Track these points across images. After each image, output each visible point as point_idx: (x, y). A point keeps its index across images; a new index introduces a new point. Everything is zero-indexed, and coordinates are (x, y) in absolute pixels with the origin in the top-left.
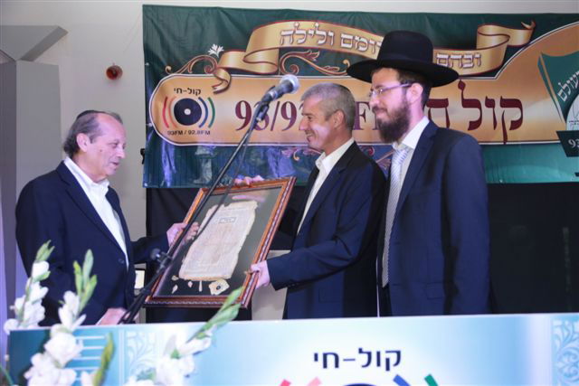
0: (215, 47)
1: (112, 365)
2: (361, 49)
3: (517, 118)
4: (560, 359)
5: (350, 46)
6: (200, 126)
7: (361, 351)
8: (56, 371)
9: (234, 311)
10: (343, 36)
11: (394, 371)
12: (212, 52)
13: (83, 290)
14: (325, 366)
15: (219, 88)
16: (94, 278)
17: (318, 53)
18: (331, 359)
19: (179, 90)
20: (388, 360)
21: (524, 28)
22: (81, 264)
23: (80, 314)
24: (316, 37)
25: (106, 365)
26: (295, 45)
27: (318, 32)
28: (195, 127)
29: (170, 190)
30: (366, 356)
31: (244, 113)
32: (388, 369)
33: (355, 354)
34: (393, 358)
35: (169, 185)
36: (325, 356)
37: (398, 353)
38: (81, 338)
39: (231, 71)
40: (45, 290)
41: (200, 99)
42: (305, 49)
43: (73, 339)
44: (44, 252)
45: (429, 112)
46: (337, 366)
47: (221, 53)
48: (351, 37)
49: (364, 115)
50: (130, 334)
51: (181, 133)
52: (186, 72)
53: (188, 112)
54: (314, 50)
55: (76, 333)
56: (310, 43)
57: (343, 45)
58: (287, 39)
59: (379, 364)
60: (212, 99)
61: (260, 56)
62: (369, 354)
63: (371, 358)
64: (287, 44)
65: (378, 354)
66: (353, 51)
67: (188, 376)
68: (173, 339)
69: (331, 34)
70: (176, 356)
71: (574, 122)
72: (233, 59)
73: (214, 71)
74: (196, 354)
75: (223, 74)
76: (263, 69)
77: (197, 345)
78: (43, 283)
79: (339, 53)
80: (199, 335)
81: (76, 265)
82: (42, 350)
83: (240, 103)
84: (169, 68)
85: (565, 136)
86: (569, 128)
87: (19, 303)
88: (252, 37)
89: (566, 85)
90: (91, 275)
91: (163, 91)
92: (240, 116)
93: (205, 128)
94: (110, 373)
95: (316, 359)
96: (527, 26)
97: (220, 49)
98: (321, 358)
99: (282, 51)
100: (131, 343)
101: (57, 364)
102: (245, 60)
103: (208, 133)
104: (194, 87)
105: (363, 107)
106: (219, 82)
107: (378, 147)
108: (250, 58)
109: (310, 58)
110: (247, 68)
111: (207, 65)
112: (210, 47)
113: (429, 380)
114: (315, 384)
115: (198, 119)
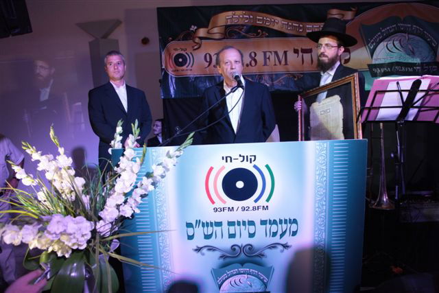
0: (193, 27)
1: (146, 155)
2: (267, 24)
3: (347, 58)
4: (318, 158)
5: (261, 23)
6: (187, 67)
7: (240, 156)
9: (191, 141)
10: (258, 17)
11: (253, 163)
12: (191, 29)
13: (135, 134)
14: (227, 161)
15: (196, 47)
17: (245, 27)
18: (229, 159)
19: (176, 50)
20: (251, 159)
21: (351, 10)
22: (134, 125)
24: (244, 19)
25: (144, 155)
26: (233, 23)
27: (245, 16)
28: (184, 67)
29: (174, 99)
30: (242, 158)
31: (208, 60)
32: (251, 162)
33: (238, 157)
34: (253, 158)
35: (173, 96)
36: (226, 158)
37: (255, 156)
38: (136, 152)
39: (201, 38)
40: (122, 137)
41: (186, 53)
42: (239, 25)
43: (133, 151)
44: (120, 123)
45: (302, 56)
46: (231, 161)
47: (196, 30)
48: (261, 18)
49: (269, 58)
51: (178, 71)
52: (179, 40)
53: (180, 60)
54: (243, 25)
55: (135, 150)
56: (241, 22)
57: (258, 22)
58: (229, 20)
59: (247, 161)
60: (192, 53)
61: (216, 30)
62: (244, 157)
63: (244, 158)
64: (229, 23)
65: (247, 157)
66: (262, 25)
67: (174, 165)
68: (169, 151)
69: (251, 17)
70: (170, 157)
71: (376, 60)
72: (202, 32)
73: (193, 39)
74: (177, 157)
75: (197, 40)
76: (217, 36)
77: (178, 153)
78: (120, 135)
79: (256, 26)
80: (179, 150)
81: (132, 125)
82: (123, 155)
83: (206, 55)
84: (171, 38)
85: (371, 67)
86: (374, 62)
87: (112, 142)
88: (211, 21)
89: (372, 40)
91: (168, 51)
92: (207, 62)
93: (189, 68)
94: (146, 158)
95: (223, 159)
96: (354, 9)
97: (196, 28)
98: (225, 158)
99: (227, 27)
100: (154, 154)
101: (128, 159)
102: (208, 33)
103: (191, 70)
104: (183, 47)
105: (268, 54)
106: (195, 44)
107: (276, 75)
108: (211, 31)
109: (241, 30)
110: (209, 36)
111: (189, 36)
112: (191, 27)
113: (267, 167)
114: (223, 168)
115: (186, 63)
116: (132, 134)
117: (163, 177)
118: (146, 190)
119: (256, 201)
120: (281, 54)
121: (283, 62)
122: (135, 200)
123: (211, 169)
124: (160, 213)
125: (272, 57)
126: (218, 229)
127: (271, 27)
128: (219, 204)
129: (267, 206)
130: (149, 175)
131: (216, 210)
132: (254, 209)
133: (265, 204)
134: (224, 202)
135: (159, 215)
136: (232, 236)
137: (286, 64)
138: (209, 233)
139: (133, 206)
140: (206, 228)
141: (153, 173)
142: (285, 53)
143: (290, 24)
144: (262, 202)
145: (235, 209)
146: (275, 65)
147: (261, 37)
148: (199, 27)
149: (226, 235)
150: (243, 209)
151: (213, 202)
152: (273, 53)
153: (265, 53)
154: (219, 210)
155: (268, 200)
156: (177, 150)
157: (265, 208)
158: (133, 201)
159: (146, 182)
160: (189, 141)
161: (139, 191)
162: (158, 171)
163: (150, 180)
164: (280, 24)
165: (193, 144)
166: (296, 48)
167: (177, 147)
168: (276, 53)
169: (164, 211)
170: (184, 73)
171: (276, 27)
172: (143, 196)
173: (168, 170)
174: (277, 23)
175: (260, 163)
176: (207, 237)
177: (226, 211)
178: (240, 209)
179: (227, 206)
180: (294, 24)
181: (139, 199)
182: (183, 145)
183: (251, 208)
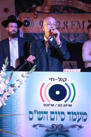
0: (34, 5)
2: (74, 5)
5: (71, 5)
6: (30, 28)
7: (59, 78)
8: (2, 79)
9: (34, 69)
10: (70, 1)
11: (65, 82)
12: (33, 7)
13: (6, 64)
14: (52, 81)
15: (35, 17)
16: (8, 62)
17: (62, 7)
18: (53, 79)
19: (24, 17)
20: (64, 80)
22: (6, 59)
23: (6, 69)
24: (62, 2)
26: (56, 4)
28: (28, 28)
30: (59, 79)
32: (64, 82)
33: (57, 79)
34: (65, 80)
36: (52, 78)
37: (66, 79)
38: (6, 73)
39: (38, 12)
41: (30, 20)
42: (59, 6)
46: (54, 81)
47: (35, 7)
48: (72, 2)
49: (74, 25)
50: (14, 73)
51: (25, 29)
52: (26, 12)
54: (61, 6)
56: (60, 4)
57: (69, 4)
58: (54, 3)
59: (62, 81)
60: (33, 20)
61: (46, 8)
62: (60, 79)
63: (61, 79)
65: (62, 79)
66: (72, 6)
67: (25, 81)
68: (23, 74)
69: (66, 1)
70: (23, 77)
72: (39, 9)
73: (34, 12)
74: (27, 77)
75: (36, 13)
76: (47, 11)
77: (27, 75)
79: (68, 7)
83: (40, 21)
84: (21, 11)
90: (7, 61)
91: (20, 18)
92: (41, 25)
97: (35, 6)
98: (51, 79)
99: (52, 6)
100: (15, 75)
101: (2, 77)
102: (42, 9)
103: (32, 29)
104: (28, 17)
105: (74, 23)
106: (35, 15)
107: (77, 34)
108: (43, 8)
109: (60, 8)
110: (43, 11)
111: (32, 10)
112: (33, 5)
113: (72, 84)
114: (50, 84)
115: (29, 25)
116: (5, 64)
117: (19, 87)
118: (10, 93)
119: (65, 102)
120: (81, 23)
121: (82, 27)
122: (4, 98)
123: (44, 84)
124: (16, 106)
125: (76, 24)
126: (45, 115)
127: (76, 7)
128: (46, 102)
129: (71, 105)
130: (12, 86)
131: (45, 105)
132: (64, 105)
133: (70, 103)
134: (49, 101)
135: (15, 107)
136: (52, 119)
137: (83, 28)
138: (41, 117)
139: (3, 101)
140: (39, 114)
141: (14, 84)
142: (83, 22)
143: (87, 6)
144: (69, 102)
145: (55, 105)
146: (77, 29)
147: (71, 13)
148: (37, 6)
149: (49, 119)
150: (59, 105)
151: (44, 101)
152: (77, 22)
153: (72, 22)
154: (46, 105)
155: (72, 102)
156: (27, 74)
157: (70, 106)
158: (3, 99)
159: (11, 89)
160: (33, 69)
161: (7, 94)
162: (17, 84)
163: (13, 88)
164: (82, 5)
165: (35, 71)
166: (89, 20)
167: (27, 72)
168: (78, 22)
169: (18, 104)
170: (28, 31)
171: (79, 8)
172: (8, 96)
173: (22, 83)
174: (80, 5)
175: (69, 82)
176: (40, 119)
177: (50, 106)
178: (57, 105)
179: (50, 103)
180: (89, 6)
181: (6, 98)
182: (30, 71)
183: (63, 105)
